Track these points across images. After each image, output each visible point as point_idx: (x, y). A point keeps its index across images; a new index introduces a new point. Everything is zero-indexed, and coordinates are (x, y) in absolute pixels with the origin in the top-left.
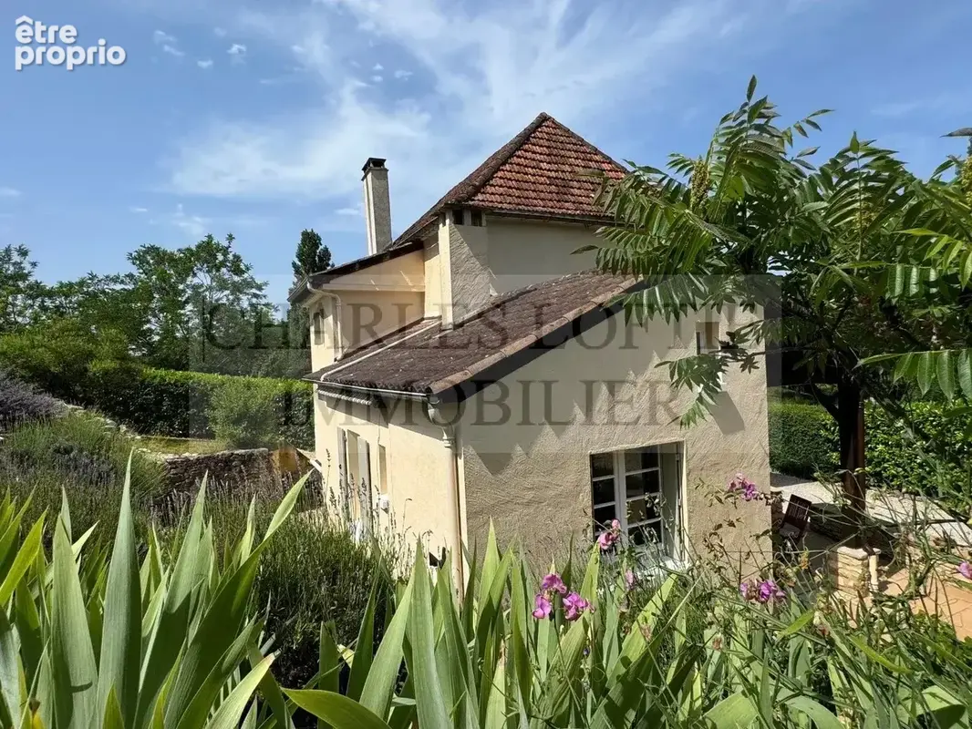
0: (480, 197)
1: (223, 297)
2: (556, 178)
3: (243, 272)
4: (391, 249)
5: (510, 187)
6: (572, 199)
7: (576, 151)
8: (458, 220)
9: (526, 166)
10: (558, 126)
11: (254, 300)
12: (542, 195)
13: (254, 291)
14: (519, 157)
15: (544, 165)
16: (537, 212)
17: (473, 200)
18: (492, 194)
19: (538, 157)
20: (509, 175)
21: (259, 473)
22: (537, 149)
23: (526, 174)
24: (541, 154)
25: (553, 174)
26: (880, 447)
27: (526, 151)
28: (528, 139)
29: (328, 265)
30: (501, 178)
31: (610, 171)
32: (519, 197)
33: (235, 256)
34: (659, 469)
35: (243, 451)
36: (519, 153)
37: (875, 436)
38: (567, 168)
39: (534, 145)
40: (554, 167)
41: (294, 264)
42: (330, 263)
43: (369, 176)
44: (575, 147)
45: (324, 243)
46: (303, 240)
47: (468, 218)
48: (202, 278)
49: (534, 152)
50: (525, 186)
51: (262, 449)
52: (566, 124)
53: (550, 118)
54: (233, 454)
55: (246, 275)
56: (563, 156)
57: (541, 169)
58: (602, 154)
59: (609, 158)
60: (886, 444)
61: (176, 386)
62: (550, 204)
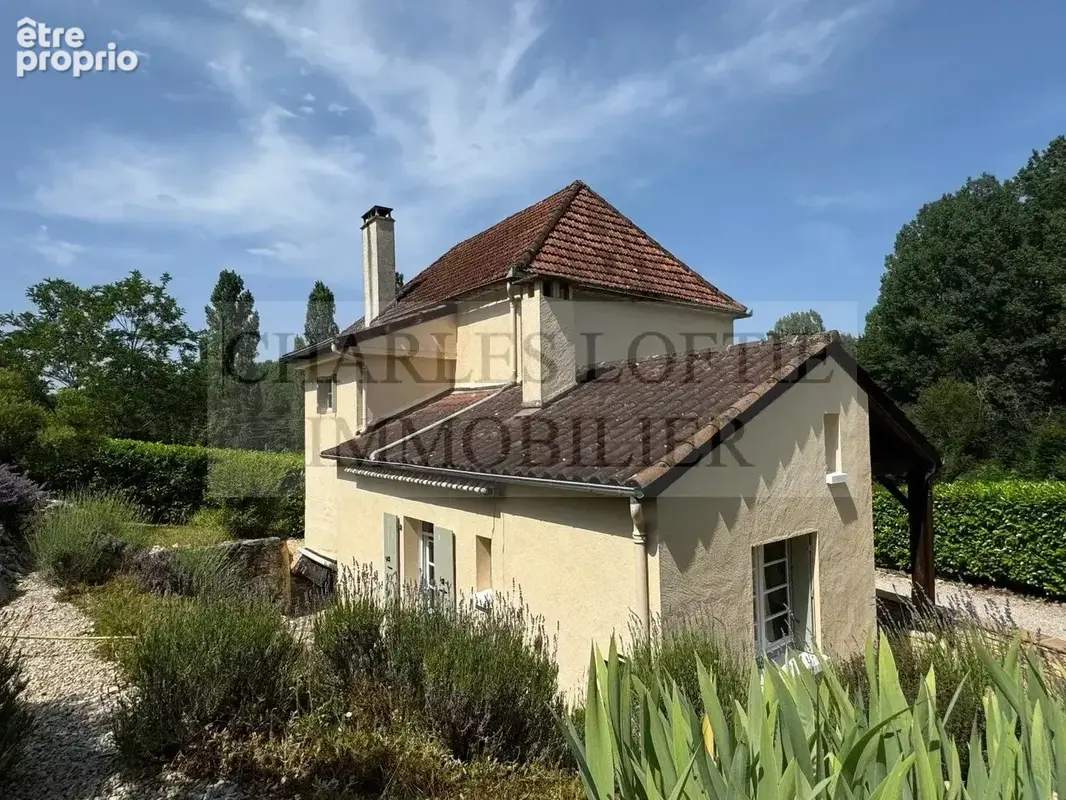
0: (536, 264)
1: (146, 347)
2: (601, 249)
3: (175, 317)
4: (424, 312)
5: (562, 256)
6: (620, 272)
7: (613, 223)
8: (547, 293)
9: (572, 235)
10: (593, 195)
11: (187, 353)
12: (592, 267)
13: (187, 341)
14: (564, 224)
15: (588, 236)
16: (589, 283)
17: (531, 267)
18: (546, 262)
19: (581, 226)
20: (558, 243)
21: (268, 567)
22: (578, 219)
23: (573, 243)
24: (583, 223)
25: (597, 245)
26: (886, 529)
27: (569, 218)
28: (569, 206)
29: (250, 312)
30: (552, 245)
31: (646, 246)
32: (571, 267)
33: (167, 299)
34: (786, 559)
35: (251, 541)
36: (563, 220)
37: (881, 518)
38: (608, 240)
39: (575, 212)
40: (597, 238)
41: (207, 309)
42: (253, 310)
43: (373, 226)
44: (612, 219)
45: (246, 287)
46: (222, 282)
47: (556, 290)
48: (121, 322)
49: (576, 221)
50: (574, 255)
51: (273, 538)
52: (602, 195)
53: (585, 186)
54: (240, 545)
55: (177, 322)
56: (603, 227)
57: (586, 239)
58: (637, 228)
59: (643, 233)
60: (893, 526)
61: (113, 457)
62: (601, 276)
